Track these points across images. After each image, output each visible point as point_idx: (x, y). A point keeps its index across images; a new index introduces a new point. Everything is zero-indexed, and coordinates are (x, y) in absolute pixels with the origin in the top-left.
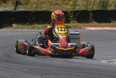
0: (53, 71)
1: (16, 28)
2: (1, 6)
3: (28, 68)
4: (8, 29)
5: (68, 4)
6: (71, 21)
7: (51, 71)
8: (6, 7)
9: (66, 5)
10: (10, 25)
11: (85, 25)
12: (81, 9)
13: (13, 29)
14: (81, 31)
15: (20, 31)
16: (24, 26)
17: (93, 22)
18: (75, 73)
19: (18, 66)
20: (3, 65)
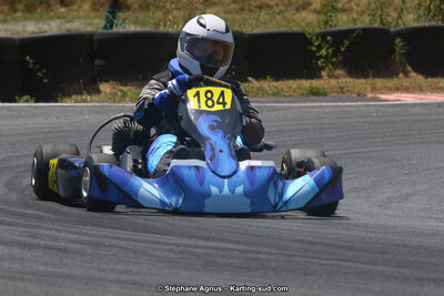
0: (272, 257)
1: (113, 97)
2: (51, 14)
3: (175, 248)
4: (85, 101)
5: (305, 6)
6: (323, 68)
7: (261, 256)
9: (297, 9)
10: (91, 87)
11: (379, 86)
12: (359, 25)
13: (103, 102)
14: (364, 108)
17: (406, 74)
19: (134, 240)
20: (76, 237)
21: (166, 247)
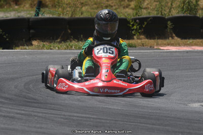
0: (108, 121)
1: (38, 47)
2: (11, 9)
3: (64, 117)
4: (26, 49)
5: (128, 6)
6: (135, 35)
7: (103, 121)
8: (20, 12)
9: (124, 8)
10: (28, 42)
11: (160, 43)
12: (152, 15)
13: (34, 49)
14: (153, 53)
15: (46, 53)
16: (52, 44)
17: (173, 38)
18: (146, 125)
19: (45, 113)
20: (19, 111)
21: (60, 116)
